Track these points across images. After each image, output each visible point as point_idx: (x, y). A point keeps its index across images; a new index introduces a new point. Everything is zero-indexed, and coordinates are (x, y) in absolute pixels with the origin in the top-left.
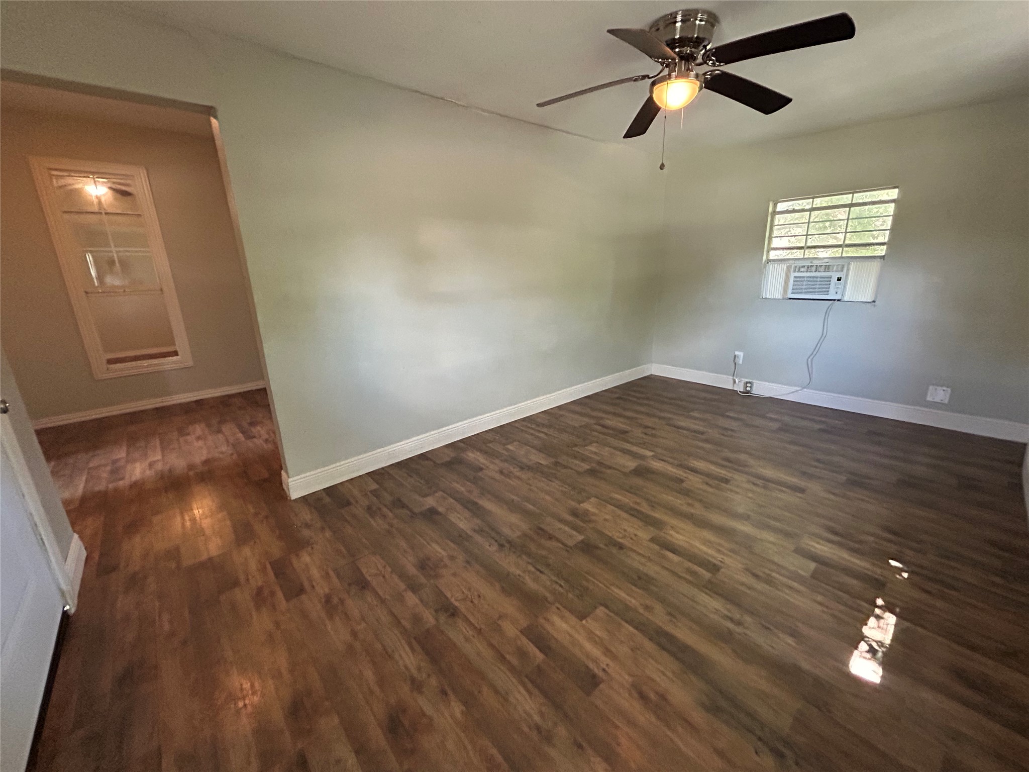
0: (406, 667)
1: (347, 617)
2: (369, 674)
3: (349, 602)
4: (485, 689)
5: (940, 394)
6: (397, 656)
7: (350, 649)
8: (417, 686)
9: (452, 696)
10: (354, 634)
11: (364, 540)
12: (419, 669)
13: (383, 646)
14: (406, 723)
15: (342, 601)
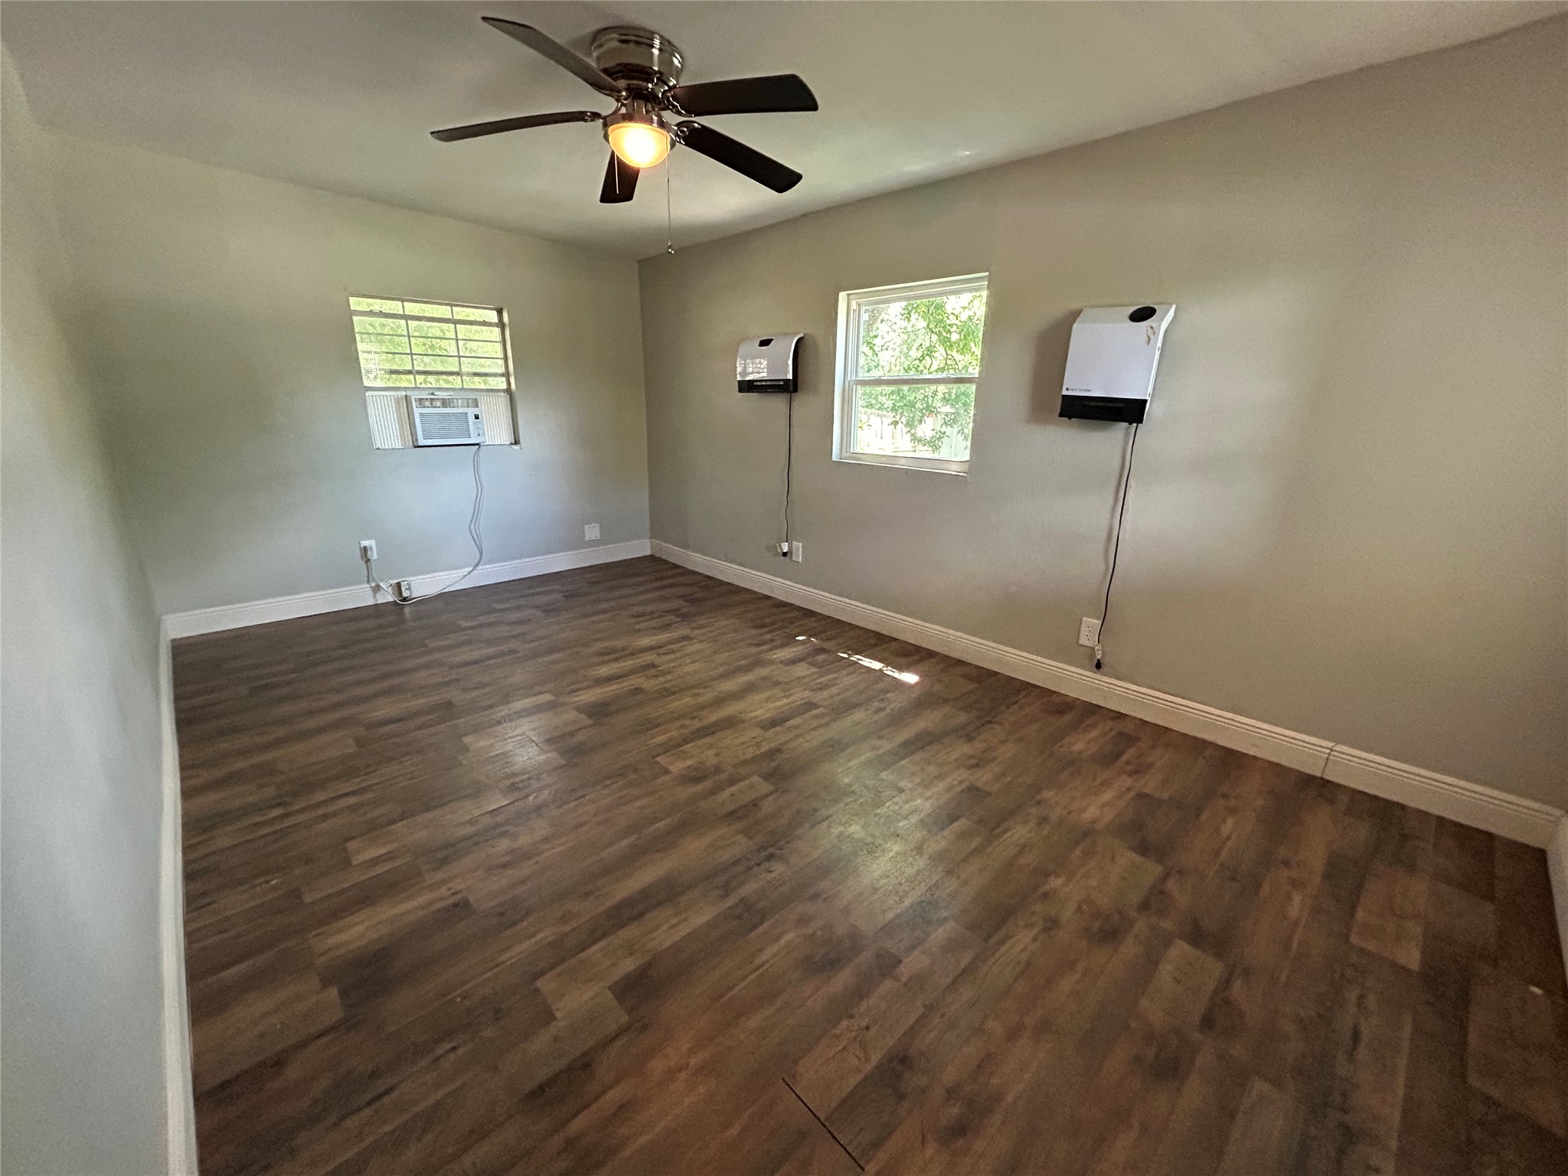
0: (1035, 940)
1: (986, 1063)
2: (1067, 984)
3: (950, 1075)
4: (1023, 861)
5: (592, 532)
6: (1024, 957)
7: (1044, 1027)
8: (1052, 924)
9: (1047, 887)
10: (1013, 1034)
11: (734, 1131)
12: (1031, 926)
13: (1016, 980)
14: (1097, 925)
15: (951, 1093)
